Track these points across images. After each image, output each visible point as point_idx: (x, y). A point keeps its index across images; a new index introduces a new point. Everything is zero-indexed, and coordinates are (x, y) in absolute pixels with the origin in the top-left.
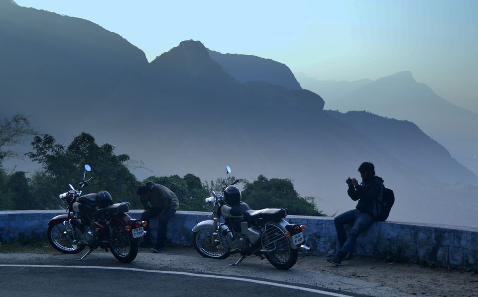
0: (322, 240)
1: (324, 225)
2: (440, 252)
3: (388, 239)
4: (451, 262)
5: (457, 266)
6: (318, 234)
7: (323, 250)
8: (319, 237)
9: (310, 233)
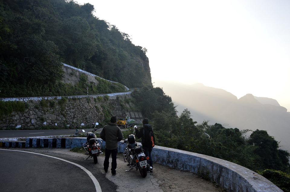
0: (179, 162)
1: (180, 156)
2: (221, 179)
3: (203, 167)
4: (224, 186)
5: (227, 189)
6: (178, 160)
7: (179, 167)
8: (178, 161)
9: (175, 158)
